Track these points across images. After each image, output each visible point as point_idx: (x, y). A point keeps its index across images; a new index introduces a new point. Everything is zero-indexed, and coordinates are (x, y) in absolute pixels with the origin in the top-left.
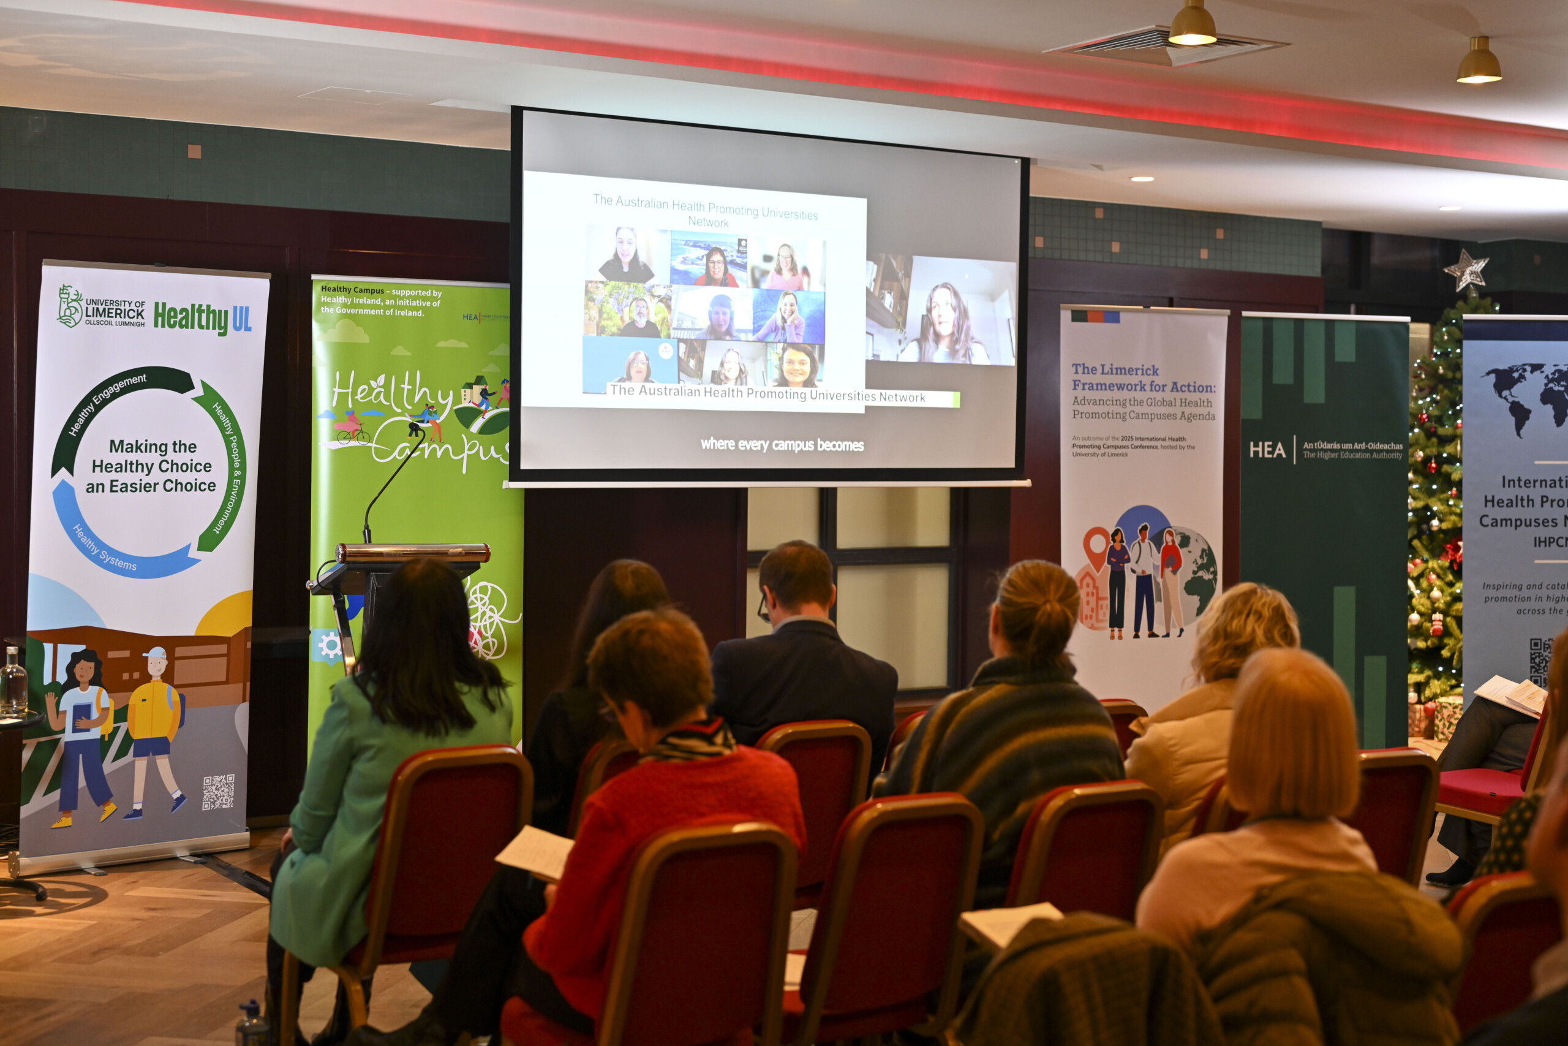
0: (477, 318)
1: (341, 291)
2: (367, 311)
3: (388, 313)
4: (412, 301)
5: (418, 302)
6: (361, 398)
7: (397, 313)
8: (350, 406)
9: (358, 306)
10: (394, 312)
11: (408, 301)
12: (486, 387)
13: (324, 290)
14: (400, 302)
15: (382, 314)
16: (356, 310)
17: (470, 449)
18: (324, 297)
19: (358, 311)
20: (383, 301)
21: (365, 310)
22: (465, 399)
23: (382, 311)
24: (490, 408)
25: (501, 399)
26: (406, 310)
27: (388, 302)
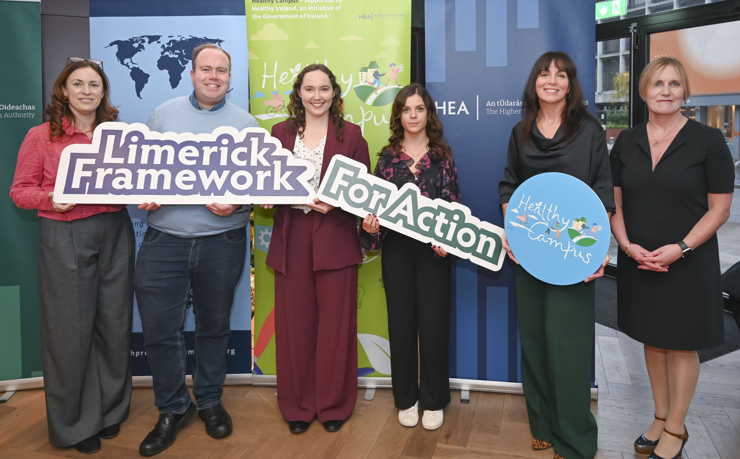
0: (370, 17)
1: (266, 2)
2: (286, 16)
3: (302, 17)
4: (319, 7)
5: (324, 7)
6: (283, 82)
7: (309, 16)
8: (275, 88)
9: (280, 13)
10: (306, 16)
11: (316, 7)
12: (377, 69)
13: (254, 2)
14: (311, 8)
15: (297, 18)
16: (278, 16)
17: (366, 118)
18: (254, 7)
19: (279, 17)
20: (298, 8)
21: (284, 16)
22: (362, 80)
23: (297, 15)
24: (381, 86)
25: (390, 79)
26: (316, 14)
27: (301, 9)
